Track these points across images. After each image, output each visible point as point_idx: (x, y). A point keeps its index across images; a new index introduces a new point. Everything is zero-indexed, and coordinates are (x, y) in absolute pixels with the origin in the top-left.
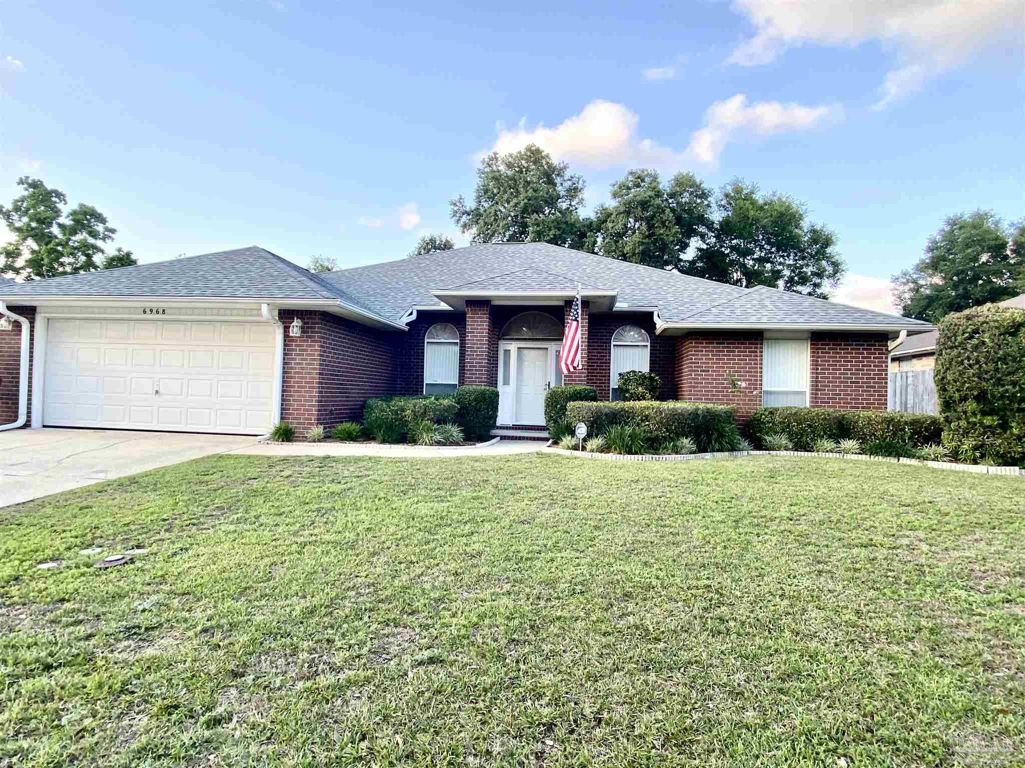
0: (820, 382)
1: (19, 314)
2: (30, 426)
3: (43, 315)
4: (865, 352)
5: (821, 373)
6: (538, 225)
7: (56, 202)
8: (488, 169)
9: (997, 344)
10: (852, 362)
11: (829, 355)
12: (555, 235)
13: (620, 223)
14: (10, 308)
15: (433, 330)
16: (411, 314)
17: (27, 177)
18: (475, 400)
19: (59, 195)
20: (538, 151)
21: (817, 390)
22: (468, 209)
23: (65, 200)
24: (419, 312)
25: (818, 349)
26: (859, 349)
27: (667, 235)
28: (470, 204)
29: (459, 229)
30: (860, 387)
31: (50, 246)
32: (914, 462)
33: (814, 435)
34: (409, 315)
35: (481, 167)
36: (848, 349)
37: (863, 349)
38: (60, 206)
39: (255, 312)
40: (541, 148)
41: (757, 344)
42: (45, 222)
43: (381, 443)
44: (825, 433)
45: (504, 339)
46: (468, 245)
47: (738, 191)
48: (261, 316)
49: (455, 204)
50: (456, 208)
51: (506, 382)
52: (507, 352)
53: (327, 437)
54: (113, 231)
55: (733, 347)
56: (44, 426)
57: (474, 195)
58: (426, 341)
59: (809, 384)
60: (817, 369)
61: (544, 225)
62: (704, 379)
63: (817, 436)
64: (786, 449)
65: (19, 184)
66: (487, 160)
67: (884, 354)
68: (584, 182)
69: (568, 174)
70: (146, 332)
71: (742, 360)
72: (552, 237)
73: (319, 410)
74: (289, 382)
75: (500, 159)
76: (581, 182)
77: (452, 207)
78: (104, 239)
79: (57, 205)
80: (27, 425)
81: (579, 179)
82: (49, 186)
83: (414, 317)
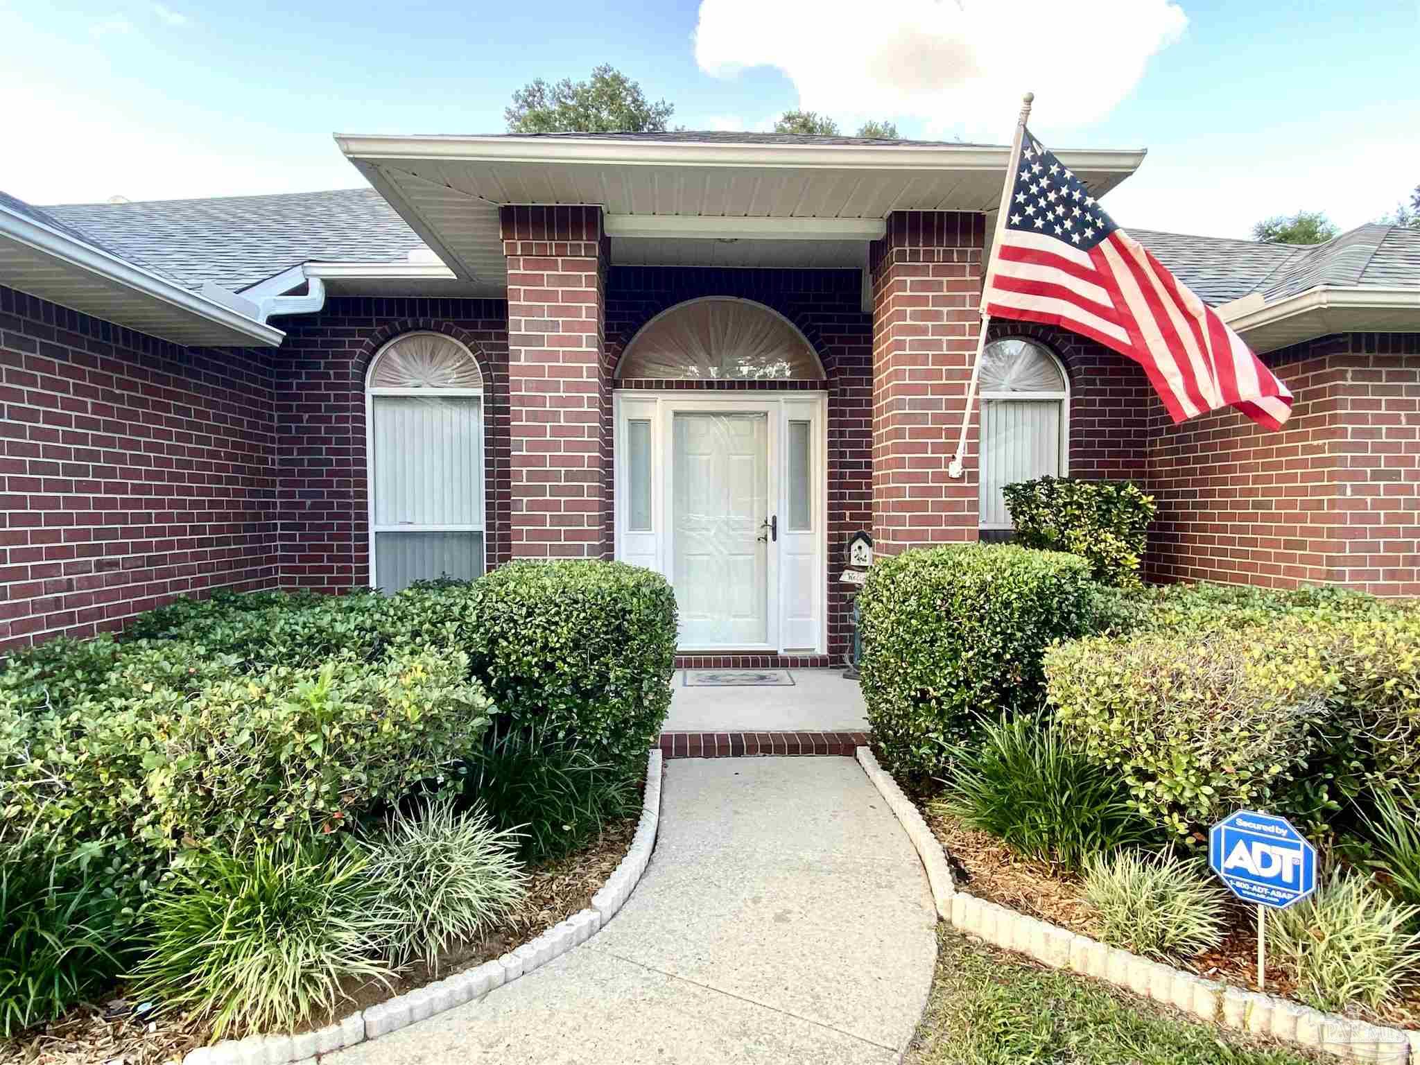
8: (525, 111)
15: (393, 354)
16: (302, 290)
24: (328, 284)
34: (294, 292)
40: (624, 74)
45: (629, 386)
51: (640, 521)
52: (639, 426)
58: (370, 392)
75: (547, 92)
83: (314, 301)
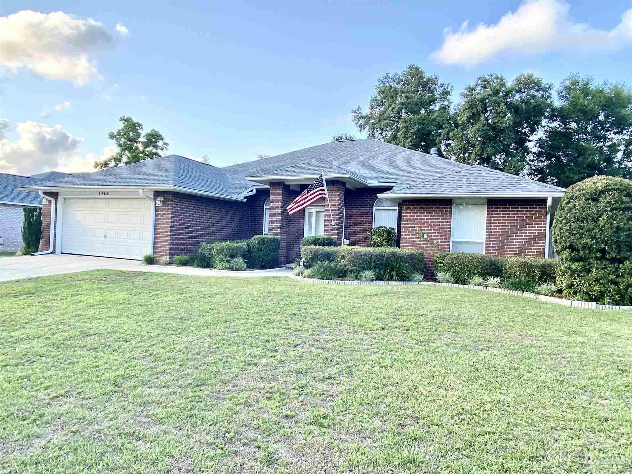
0: (492, 235)
1: (50, 196)
2: (55, 253)
3: (61, 196)
4: (528, 213)
5: (493, 229)
6: (406, 122)
7: (138, 129)
8: (382, 85)
9: (582, 207)
10: (518, 220)
11: (500, 215)
12: (418, 128)
13: (465, 116)
14: (45, 193)
16: (252, 191)
17: (124, 116)
18: (258, 243)
19: (140, 125)
20: (417, 69)
21: (490, 241)
22: (364, 115)
23: (142, 128)
25: (492, 211)
26: (523, 211)
27: (502, 123)
28: (366, 111)
29: (357, 129)
30: (523, 239)
31: (134, 154)
32: (532, 296)
33: (470, 273)
34: (250, 191)
35: (378, 84)
36: (514, 211)
37: (527, 211)
38: (140, 131)
39: (136, 193)
40: (418, 66)
41: (448, 208)
42: (132, 141)
43: (196, 267)
44: (478, 272)
46: (366, 138)
47: (575, 83)
48: (140, 195)
49: (355, 112)
50: (355, 115)
52: (311, 214)
53: (170, 263)
54: (167, 144)
55: (431, 211)
56: (62, 253)
57: (369, 104)
58: (265, 207)
59: (485, 236)
60: (491, 226)
61: (411, 122)
62: (411, 232)
63: (471, 274)
64: (448, 282)
65: (120, 121)
66: (381, 79)
67: (543, 214)
68: (452, 87)
69: (440, 82)
70: (101, 204)
71: (437, 219)
72: (416, 130)
73: (170, 248)
74: (157, 232)
75: (390, 77)
76: (450, 87)
77: (353, 114)
78: (162, 149)
79: (138, 131)
80: (53, 252)
81: (448, 85)
82: (135, 120)
83: (254, 192)
